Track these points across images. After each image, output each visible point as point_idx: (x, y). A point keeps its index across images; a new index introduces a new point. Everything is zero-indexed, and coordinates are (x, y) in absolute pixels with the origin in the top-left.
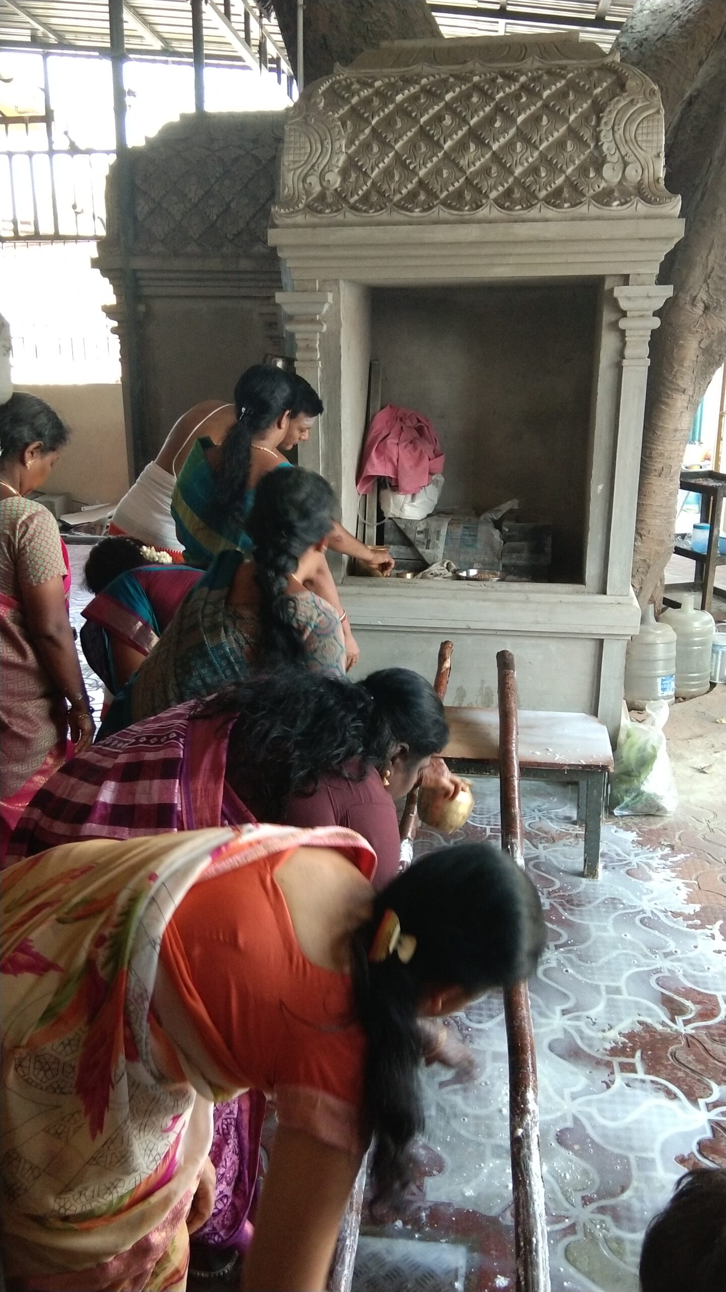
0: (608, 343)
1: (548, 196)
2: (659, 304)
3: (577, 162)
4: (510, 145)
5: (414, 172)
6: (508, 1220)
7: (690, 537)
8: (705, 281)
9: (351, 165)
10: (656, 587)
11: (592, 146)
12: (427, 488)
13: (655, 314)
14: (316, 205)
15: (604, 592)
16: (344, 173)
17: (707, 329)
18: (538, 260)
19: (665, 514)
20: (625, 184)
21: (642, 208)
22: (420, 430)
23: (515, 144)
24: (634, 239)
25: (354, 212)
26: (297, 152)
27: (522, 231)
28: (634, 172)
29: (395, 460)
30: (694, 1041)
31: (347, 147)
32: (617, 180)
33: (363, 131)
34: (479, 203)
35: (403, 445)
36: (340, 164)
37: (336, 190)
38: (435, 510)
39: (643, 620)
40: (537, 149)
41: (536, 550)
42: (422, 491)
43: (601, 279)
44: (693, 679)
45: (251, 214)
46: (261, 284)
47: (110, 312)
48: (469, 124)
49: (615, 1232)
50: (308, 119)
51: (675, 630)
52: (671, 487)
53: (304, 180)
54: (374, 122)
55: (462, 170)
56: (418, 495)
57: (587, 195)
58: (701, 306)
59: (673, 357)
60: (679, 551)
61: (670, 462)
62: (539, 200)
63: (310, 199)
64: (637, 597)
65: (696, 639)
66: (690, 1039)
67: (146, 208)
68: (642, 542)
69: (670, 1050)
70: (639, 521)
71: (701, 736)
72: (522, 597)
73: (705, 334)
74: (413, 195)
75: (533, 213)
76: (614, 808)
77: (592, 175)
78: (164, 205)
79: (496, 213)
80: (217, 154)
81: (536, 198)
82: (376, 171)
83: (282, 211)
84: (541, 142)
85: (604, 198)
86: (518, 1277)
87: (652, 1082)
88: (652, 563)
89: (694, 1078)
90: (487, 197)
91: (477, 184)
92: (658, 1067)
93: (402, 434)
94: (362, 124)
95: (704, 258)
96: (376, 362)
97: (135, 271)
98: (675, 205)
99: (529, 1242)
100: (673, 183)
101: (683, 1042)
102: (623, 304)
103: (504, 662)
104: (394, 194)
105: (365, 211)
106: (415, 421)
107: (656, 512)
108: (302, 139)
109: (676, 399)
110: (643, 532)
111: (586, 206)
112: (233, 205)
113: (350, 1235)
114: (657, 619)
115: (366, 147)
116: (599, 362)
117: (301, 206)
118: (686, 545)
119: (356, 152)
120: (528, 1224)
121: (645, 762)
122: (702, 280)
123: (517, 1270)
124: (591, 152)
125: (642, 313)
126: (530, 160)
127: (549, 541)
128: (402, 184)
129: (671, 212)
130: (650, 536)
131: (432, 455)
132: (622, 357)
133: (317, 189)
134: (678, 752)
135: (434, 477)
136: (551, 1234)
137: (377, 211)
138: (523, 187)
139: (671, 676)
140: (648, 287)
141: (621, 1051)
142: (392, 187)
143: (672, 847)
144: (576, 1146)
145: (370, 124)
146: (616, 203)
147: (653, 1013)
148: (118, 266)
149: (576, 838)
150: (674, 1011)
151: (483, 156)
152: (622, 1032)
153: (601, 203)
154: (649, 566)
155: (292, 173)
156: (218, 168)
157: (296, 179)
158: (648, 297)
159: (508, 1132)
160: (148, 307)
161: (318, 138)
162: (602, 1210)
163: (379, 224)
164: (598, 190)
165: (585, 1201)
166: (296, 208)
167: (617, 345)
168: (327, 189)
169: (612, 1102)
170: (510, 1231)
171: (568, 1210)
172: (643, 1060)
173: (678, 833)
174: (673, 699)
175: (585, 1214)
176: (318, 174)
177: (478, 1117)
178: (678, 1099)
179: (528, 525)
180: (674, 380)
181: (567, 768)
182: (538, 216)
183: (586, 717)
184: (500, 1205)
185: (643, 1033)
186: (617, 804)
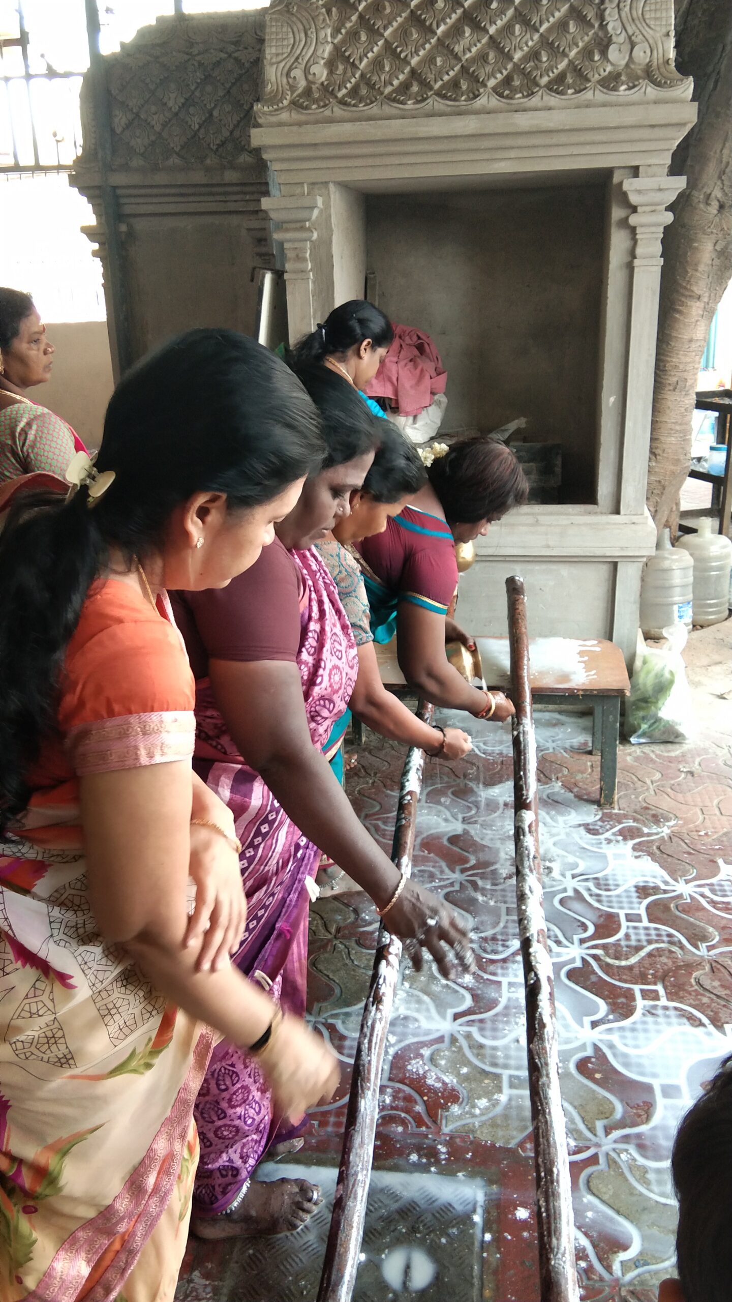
0: (618, 242)
1: (550, 82)
2: (672, 197)
3: (581, 44)
4: (508, 29)
5: (406, 61)
6: (529, 1151)
7: (706, 460)
8: (720, 178)
9: (339, 56)
10: (671, 511)
11: (596, 25)
12: (430, 409)
13: (667, 209)
14: (301, 100)
15: (617, 512)
16: (331, 65)
17: (722, 229)
18: (541, 152)
19: (680, 432)
20: (633, 66)
21: (651, 91)
22: (421, 348)
23: (514, 26)
24: (645, 126)
25: (342, 107)
26: (280, 43)
27: (523, 121)
28: (642, 54)
29: (394, 380)
31: (333, 36)
32: (624, 62)
33: (349, 19)
34: (477, 93)
35: (402, 363)
36: (326, 55)
37: (322, 84)
38: (437, 433)
39: (658, 546)
40: (537, 31)
41: (546, 471)
42: (424, 413)
43: (608, 173)
44: (711, 606)
45: (235, 122)
46: (248, 197)
47: (90, 233)
48: (463, 6)
49: (641, 1161)
50: (290, 7)
51: (691, 555)
52: (687, 402)
53: (288, 75)
54: (361, 8)
55: (457, 57)
56: (419, 417)
57: (592, 80)
58: (715, 205)
59: (687, 262)
60: (695, 474)
61: (685, 375)
62: (541, 87)
63: (295, 95)
64: (654, 518)
65: (714, 564)
66: (714, 964)
67: (124, 121)
68: (656, 461)
69: (694, 976)
70: (653, 439)
71: (720, 663)
72: (530, 520)
73: (720, 236)
74: (405, 87)
75: (535, 101)
76: (630, 736)
77: (597, 58)
78: (143, 116)
79: (494, 102)
80: (198, 58)
81: (537, 85)
82: (365, 61)
83: (266, 109)
84: (541, 24)
85: (610, 82)
86: (540, 1208)
87: (676, 1009)
88: (667, 483)
89: (719, 1004)
90: (485, 86)
91: (474, 72)
92: (681, 993)
93: (402, 352)
94: (348, 11)
95: (718, 151)
96: (372, 276)
97: (115, 188)
98: (688, 87)
99: (549, 1172)
100: (683, 67)
101: (707, 968)
102: (634, 199)
103: (513, 589)
104: (385, 86)
105: (354, 106)
106: (415, 338)
107: (671, 429)
108: (285, 29)
109: (691, 307)
110: (657, 452)
111: (591, 92)
112: (216, 113)
113: (362, 1169)
114: (673, 545)
115: (353, 35)
116: (608, 262)
117: (285, 102)
118: (703, 468)
119: (343, 42)
120: (549, 1154)
121: (662, 688)
122: (716, 176)
123: (538, 1201)
124: (595, 33)
125: (653, 208)
126: (530, 43)
127: (559, 461)
128: (393, 75)
129: (683, 95)
130: (665, 455)
131: (434, 374)
132: (633, 256)
133: (302, 84)
134: (697, 679)
135: (436, 397)
136: (572, 1164)
137: (367, 105)
138: (524, 74)
139: (689, 603)
140: (659, 179)
141: (642, 978)
142: (383, 78)
143: (692, 773)
144: (598, 1076)
145: (357, 10)
146: (623, 87)
147: (676, 939)
148: (96, 183)
149: (592, 766)
150: (697, 937)
151: (479, 41)
152: (643, 959)
153: (607, 88)
154: (664, 488)
155: (275, 66)
156: (198, 74)
157: (279, 74)
158: (660, 190)
159: (525, 1062)
160: (130, 226)
161: (301, 27)
162: (626, 1139)
163: (370, 119)
164: (603, 74)
165: (608, 1131)
166: (281, 105)
167: (628, 244)
168: (314, 83)
169: (633, 1030)
170: (531, 1162)
171: (590, 1140)
172: (665, 988)
173: (698, 760)
174: (691, 627)
175: (608, 1144)
176: (303, 66)
177: (495, 1048)
178: (703, 1025)
179: (538, 445)
180: (689, 287)
181: (581, 693)
182: (540, 105)
183: (600, 642)
184: (520, 1136)
185: (664, 959)
186: (633, 731)
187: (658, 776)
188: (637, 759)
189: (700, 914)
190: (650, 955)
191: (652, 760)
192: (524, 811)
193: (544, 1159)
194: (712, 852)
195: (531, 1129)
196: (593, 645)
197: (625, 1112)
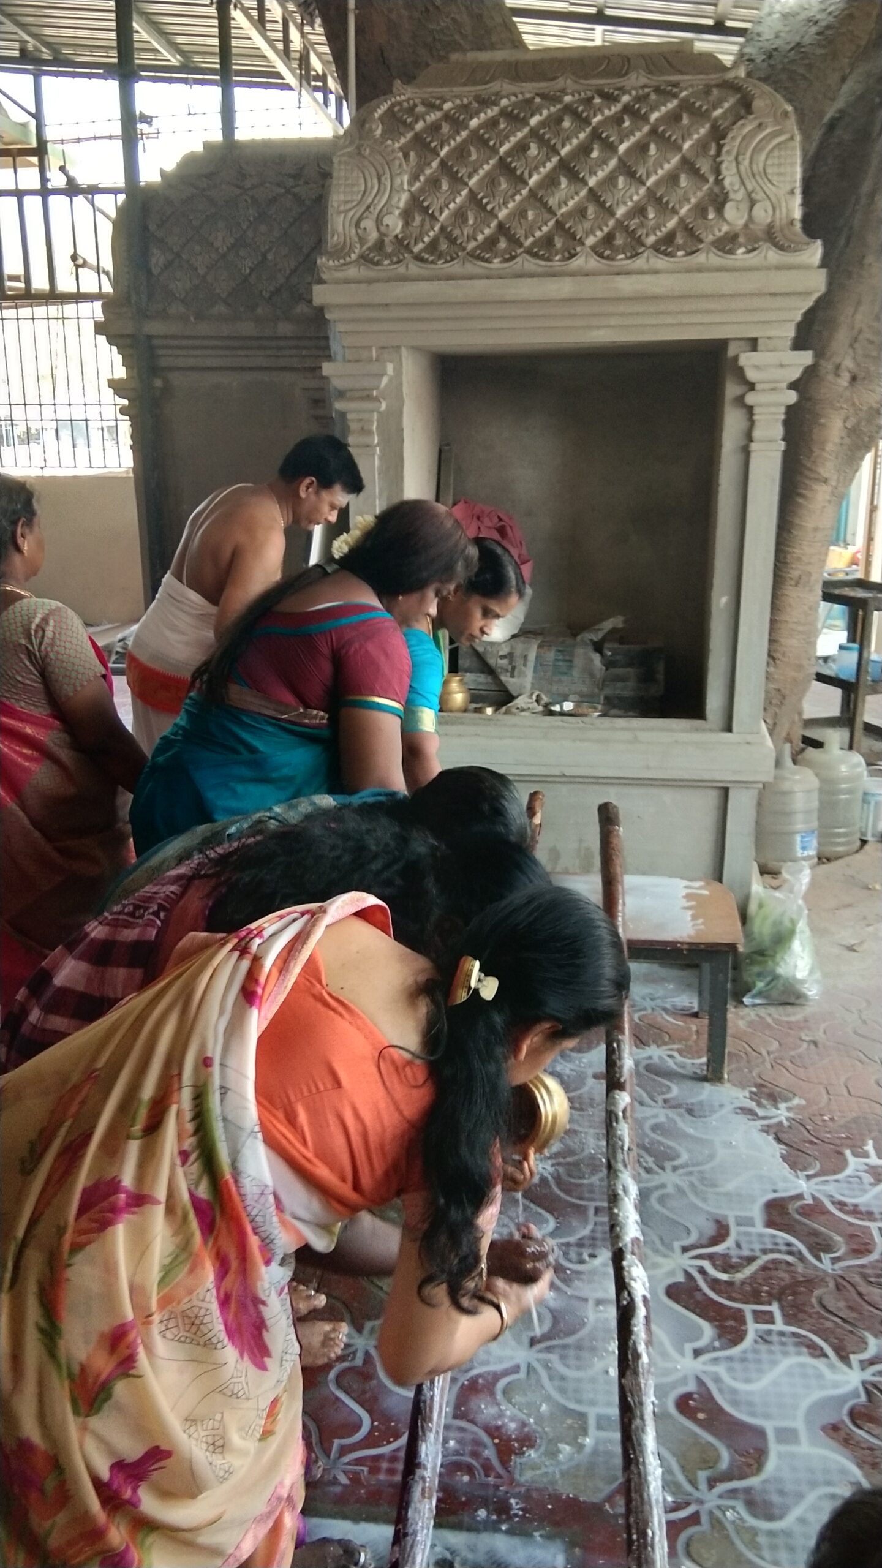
0: (732, 422)
1: (657, 242)
2: (795, 374)
3: (693, 200)
4: (611, 180)
5: (492, 214)
6: (618, 1508)
7: (834, 661)
8: (851, 346)
9: (416, 206)
10: (793, 722)
11: (712, 179)
13: (790, 386)
14: (372, 255)
15: (729, 729)
16: (407, 216)
17: (854, 404)
18: (645, 320)
19: (801, 633)
20: (752, 227)
21: (773, 256)
22: (502, 531)
23: (616, 178)
24: (765, 294)
25: (418, 263)
26: (349, 189)
27: (626, 285)
28: (762, 213)
30: (845, 1283)
31: (410, 184)
32: (742, 222)
33: (429, 164)
34: (573, 252)
36: (402, 204)
37: (396, 236)
38: (521, 629)
39: (778, 763)
40: (643, 183)
41: (647, 678)
43: (723, 344)
44: (839, 835)
45: (293, 267)
46: (304, 352)
47: (116, 386)
48: (559, 154)
49: (751, 1521)
50: (362, 149)
51: (817, 775)
52: (811, 599)
53: (357, 225)
54: (443, 153)
55: (551, 211)
57: (706, 240)
58: (846, 376)
59: (812, 439)
60: (821, 678)
61: (809, 568)
62: (647, 248)
63: (364, 248)
64: (771, 734)
65: (843, 786)
66: (839, 1280)
67: (162, 260)
68: (776, 666)
69: (815, 1294)
70: (772, 641)
71: (849, 906)
72: (628, 735)
73: (851, 411)
74: (491, 243)
75: (639, 263)
76: (744, 996)
77: (711, 216)
78: (184, 256)
79: (593, 263)
80: (250, 193)
81: (643, 245)
82: (446, 212)
83: (331, 263)
84: (648, 176)
85: (727, 244)
87: (794, 1334)
88: (787, 692)
89: (845, 1329)
90: (583, 244)
91: (570, 228)
92: (801, 1316)
94: (428, 155)
95: (850, 317)
96: (446, 448)
97: (150, 337)
98: (815, 252)
99: (643, 1534)
100: (812, 226)
101: (832, 1284)
102: (751, 375)
103: (607, 816)
104: (468, 240)
105: (432, 262)
106: (496, 520)
107: (793, 630)
108: (355, 174)
109: (817, 491)
110: (776, 655)
111: (704, 254)
112: (270, 257)
113: (422, 1528)
114: (795, 762)
115: (434, 183)
116: (720, 445)
117: (353, 256)
118: (829, 670)
119: (422, 190)
120: (642, 1512)
121: (782, 939)
122: (848, 344)
124: (710, 188)
125: (774, 385)
126: (635, 198)
127: (661, 667)
128: (477, 229)
129: (810, 261)
130: (786, 660)
132: (750, 439)
133: (374, 236)
134: (823, 925)
136: (670, 1524)
137: (446, 262)
138: (627, 231)
139: (813, 832)
140: (781, 353)
141: (755, 1297)
142: (465, 233)
143: (815, 1043)
144: (701, 1416)
145: (438, 155)
146: (741, 250)
147: (794, 1249)
148: (129, 331)
149: (697, 1032)
150: (820, 1246)
151: (577, 193)
152: (756, 1273)
153: (723, 250)
154: (784, 697)
155: (342, 216)
156: (251, 211)
157: (347, 224)
158: (782, 366)
159: (616, 1399)
160: (166, 381)
161: (374, 173)
162: (733, 1493)
163: (450, 278)
164: (718, 234)
165: (712, 1483)
166: (348, 259)
167: (744, 424)
168: (385, 235)
169: (743, 1360)
170: (621, 1521)
171: (690, 1495)
172: (782, 1308)
173: (823, 1026)
174: (816, 860)
175: (711, 1499)
176: (374, 217)
177: (579, 1380)
178: (826, 1356)
179: (635, 648)
180: (813, 468)
181: (685, 947)
182: (645, 267)
183: (708, 884)
184: (608, 1489)
185: (782, 1274)
186: (747, 990)
187: (776, 1044)
188: (751, 1024)
189: (823, 1218)
190: (764, 1268)
191: (769, 1025)
192: (617, 1092)
193: (637, 1518)
194: (838, 1142)
195: (621, 1480)
196: (699, 887)
197: (732, 1461)
